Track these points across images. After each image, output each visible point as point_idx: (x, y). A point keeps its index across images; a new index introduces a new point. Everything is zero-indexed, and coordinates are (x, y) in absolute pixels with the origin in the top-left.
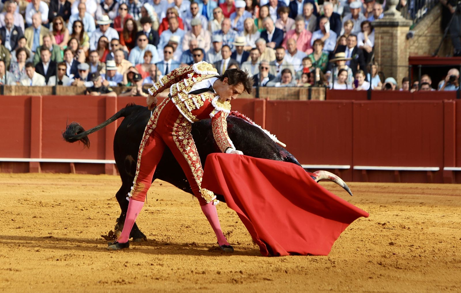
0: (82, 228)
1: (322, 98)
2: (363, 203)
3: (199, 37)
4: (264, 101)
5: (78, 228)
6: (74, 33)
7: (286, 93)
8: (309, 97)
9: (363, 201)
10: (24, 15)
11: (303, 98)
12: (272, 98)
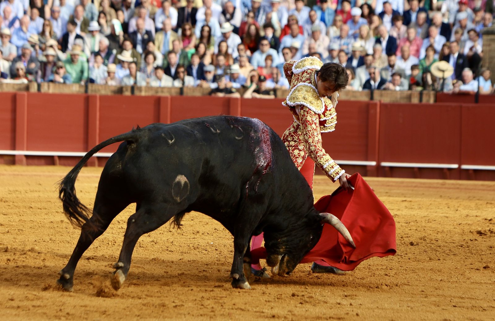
0: (208, 220)
1: (432, 101)
2: (470, 200)
3: (318, 42)
4: (378, 103)
5: (204, 219)
6: (202, 37)
7: (399, 96)
8: (421, 99)
9: (470, 198)
10: (154, 19)
11: (415, 100)
12: (386, 100)
